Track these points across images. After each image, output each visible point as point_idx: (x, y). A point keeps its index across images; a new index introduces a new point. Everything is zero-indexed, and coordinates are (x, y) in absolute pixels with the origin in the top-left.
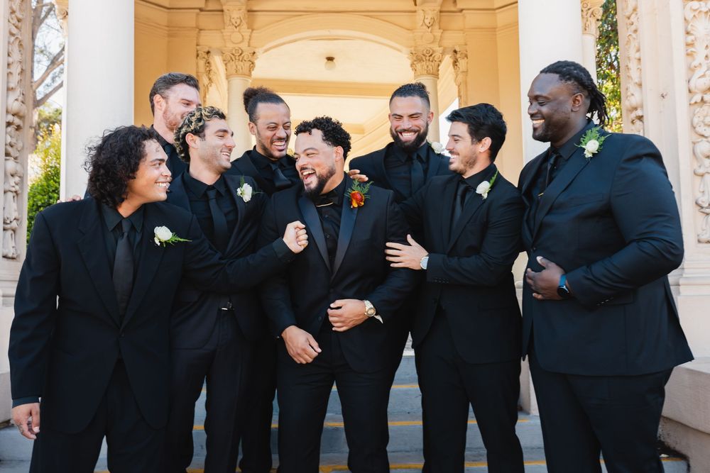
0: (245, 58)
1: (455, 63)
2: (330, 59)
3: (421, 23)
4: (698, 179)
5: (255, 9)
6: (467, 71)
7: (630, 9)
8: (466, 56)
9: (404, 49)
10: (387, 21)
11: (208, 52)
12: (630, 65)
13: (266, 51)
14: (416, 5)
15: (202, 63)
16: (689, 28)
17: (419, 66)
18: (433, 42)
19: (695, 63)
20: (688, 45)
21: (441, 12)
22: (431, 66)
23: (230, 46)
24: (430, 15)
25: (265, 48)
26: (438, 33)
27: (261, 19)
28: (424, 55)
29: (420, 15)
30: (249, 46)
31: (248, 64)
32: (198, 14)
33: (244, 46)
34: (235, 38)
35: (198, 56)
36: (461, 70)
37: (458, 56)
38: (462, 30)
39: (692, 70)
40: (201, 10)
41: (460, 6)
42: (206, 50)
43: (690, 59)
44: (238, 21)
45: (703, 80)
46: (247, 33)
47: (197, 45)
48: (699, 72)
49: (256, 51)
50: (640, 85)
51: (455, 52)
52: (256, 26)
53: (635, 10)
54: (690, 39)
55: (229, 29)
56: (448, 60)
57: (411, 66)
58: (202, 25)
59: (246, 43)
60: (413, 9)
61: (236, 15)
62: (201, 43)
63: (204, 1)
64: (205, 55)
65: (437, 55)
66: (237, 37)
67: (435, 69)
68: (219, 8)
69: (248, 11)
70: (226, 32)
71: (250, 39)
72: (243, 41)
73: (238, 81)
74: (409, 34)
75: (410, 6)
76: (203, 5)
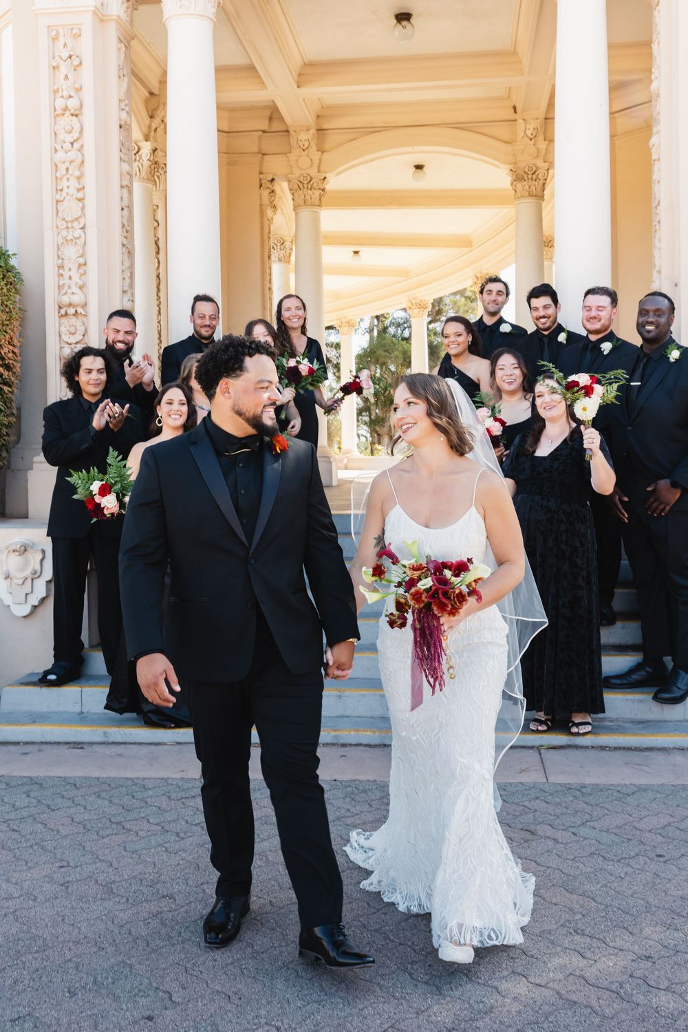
0: (315, 186)
2: (419, 167)
3: (523, 133)
5: (326, 127)
7: (657, 200)
9: (502, 166)
10: (481, 133)
11: (273, 180)
12: (656, 253)
13: (339, 174)
14: (515, 112)
15: (266, 193)
17: (520, 186)
18: (537, 157)
21: (546, 119)
22: (535, 186)
23: (297, 172)
24: (532, 125)
25: (337, 171)
26: (543, 145)
27: (332, 139)
28: (526, 173)
29: (521, 125)
30: (319, 172)
31: (318, 193)
32: (260, 137)
33: (313, 171)
35: (261, 186)
40: (264, 132)
42: (270, 178)
44: (307, 143)
46: (316, 156)
47: (260, 173)
49: (327, 175)
52: (327, 146)
55: (296, 152)
57: (512, 183)
58: (266, 149)
59: (315, 169)
60: (513, 118)
61: (303, 136)
62: (265, 170)
63: (267, 121)
64: (269, 184)
65: (541, 173)
66: (305, 162)
67: (539, 189)
68: (284, 128)
69: (318, 130)
70: (292, 157)
71: (320, 164)
72: (311, 166)
73: (305, 213)
74: (508, 148)
75: (509, 114)
76: (266, 127)
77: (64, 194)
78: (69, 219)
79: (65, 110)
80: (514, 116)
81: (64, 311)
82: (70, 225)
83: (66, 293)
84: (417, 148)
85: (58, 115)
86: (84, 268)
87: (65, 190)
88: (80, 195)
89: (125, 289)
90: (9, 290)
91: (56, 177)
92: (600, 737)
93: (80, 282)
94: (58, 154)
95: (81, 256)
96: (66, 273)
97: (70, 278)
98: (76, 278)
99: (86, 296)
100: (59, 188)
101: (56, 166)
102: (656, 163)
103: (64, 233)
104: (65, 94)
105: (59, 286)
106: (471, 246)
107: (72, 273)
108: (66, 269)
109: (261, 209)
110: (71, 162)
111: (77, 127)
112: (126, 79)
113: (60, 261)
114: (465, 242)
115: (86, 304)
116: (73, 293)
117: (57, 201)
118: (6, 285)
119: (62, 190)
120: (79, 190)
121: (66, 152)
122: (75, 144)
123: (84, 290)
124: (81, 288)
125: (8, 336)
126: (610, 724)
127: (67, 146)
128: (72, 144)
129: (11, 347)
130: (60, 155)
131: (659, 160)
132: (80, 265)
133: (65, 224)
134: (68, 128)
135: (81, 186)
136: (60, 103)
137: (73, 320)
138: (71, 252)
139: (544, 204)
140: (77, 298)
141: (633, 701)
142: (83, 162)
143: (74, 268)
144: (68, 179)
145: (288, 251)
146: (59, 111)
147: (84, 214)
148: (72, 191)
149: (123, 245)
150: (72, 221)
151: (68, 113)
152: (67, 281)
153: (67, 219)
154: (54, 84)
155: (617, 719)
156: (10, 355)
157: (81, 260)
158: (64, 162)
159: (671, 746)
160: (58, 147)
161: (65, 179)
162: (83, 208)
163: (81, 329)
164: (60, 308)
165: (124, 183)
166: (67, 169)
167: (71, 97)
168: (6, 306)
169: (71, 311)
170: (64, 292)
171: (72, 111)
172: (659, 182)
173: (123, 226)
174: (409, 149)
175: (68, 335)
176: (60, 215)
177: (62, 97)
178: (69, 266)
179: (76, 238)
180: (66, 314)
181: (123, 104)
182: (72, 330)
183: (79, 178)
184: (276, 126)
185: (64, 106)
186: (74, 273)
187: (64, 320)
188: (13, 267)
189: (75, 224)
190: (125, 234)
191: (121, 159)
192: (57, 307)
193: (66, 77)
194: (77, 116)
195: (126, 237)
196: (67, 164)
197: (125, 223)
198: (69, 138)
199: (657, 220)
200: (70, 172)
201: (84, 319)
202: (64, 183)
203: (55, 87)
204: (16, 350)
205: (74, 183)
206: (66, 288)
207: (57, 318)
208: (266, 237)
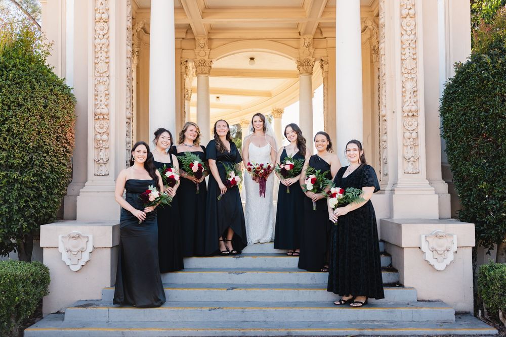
0: (207, 65)
1: (322, 65)
2: (252, 59)
3: (303, 44)
4: (405, 148)
5: (212, 38)
6: (328, 72)
7: (383, 74)
8: (328, 63)
9: (293, 59)
10: (284, 44)
11: (187, 61)
12: (383, 98)
14: (300, 35)
15: (183, 67)
16: (404, 85)
17: (301, 68)
18: (309, 55)
19: (406, 100)
20: (403, 92)
21: (314, 38)
22: (308, 68)
23: (198, 58)
24: (308, 41)
25: (218, 58)
26: (312, 50)
27: (215, 44)
28: (304, 62)
29: (302, 41)
30: (209, 58)
31: (208, 68)
32: (181, 41)
33: (206, 58)
34: (202, 54)
35: (181, 63)
36: (325, 70)
37: (323, 63)
38: (325, 49)
39: (404, 102)
40: (183, 39)
41: (324, 35)
42: (185, 60)
43: (404, 98)
44: (204, 45)
45: (408, 107)
46: (208, 51)
47: (181, 58)
48: (407, 104)
49: (213, 60)
50: (386, 106)
51: (322, 60)
52: (212, 47)
53: (385, 74)
54: (404, 89)
55: (198, 49)
56: (317, 64)
57: (298, 67)
58: (184, 47)
59: (207, 57)
60: (298, 37)
61: (202, 42)
62: (183, 57)
63: (185, 34)
64: (185, 63)
65: (311, 62)
66: (202, 53)
67: (310, 69)
68: (192, 37)
69: (209, 39)
70: (197, 51)
71: (209, 54)
72: (205, 55)
73: (202, 77)
74: (296, 51)
75: (297, 36)
76: (184, 37)
77: (99, 60)
78: (101, 72)
79: (100, 19)
80: (300, 37)
81: (97, 117)
82: (101, 75)
83: (98, 108)
84: (255, 49)
85: (97, 21)
86: (108, 96)
87: (100, 58)
88: (107, 60)
89: (128, 107)
90: (70, 106)
91: (95, 51)
92: (376, 331)
93: (106, 103)
94: (96, 40)
95: (107, 90)
96: (99, 98)
97: (101, 101)
98: (104, 101)
99: (109, 110)
100: (96, 57)
101: (95, 46)
102: (383, 57)
103: (99, 79)
104: (101, 11)
105: (95, 104)
106: (271, 96)
107: (102, 98)
108: (99, 96)
109: (181, 75)
110: (103, 44)
111: (106, 28)
112: (130, 6)
113: (96, 92)
114: (269, 94)
115: (109, 114)
116: (102, 108)
117: (95, 63)
118: (69, 103)
119: (98, 58)
120: (106, 58)
121: (101, 40)
122: (105, 36)
123: (108, 106)
124: (106, 106)
125: (70, 128)
126: (378, 323)
127: (101, 36)
128: (104, 36)
129: (71, 134)
130: (98, 41)
131: (384, 55)
132: (106, 95)
133: (99, 75)
134: (102, 28)
135: (108, 56)
136: (98, 16)
137: (102, 122)
138: (102, 88)
139: (312, 77)
140: (105, 111)
141: (388, 312)
142: (109, 45)
143: (103, 96)
144: (101, 53)
145: (189, 95)
146: (97, 20)
147: (109, 70)
148: (103, 58)
149: (127, 86)
150: (103, 73)
151: (102, 21)
152: (99, 102)
153: (100, 72)
154: (95, 7)
155: (380, 321)
156: (70, 138)
157: (107, 92)
158: (99, 44)
159: (410, 334)
160: (97, 37)
161: (99, 52)
162: (108, 67)
163: (106, 126)
164: (95, 115)
165: (128, 56)
166: (101, 47)
167: (103, 13)
168: (69, 113)
169: (101, 117)
170: (98, 107)
171: (104, 20)
172: (384, 65)
173: (127, 77)
174: (251, 50)
175: (99, 129)
176: (96, 69)
177: (99, 13)
178: (101, 95)
179: (105, 81)
180: (99, 118)
181: (129, 18)
182: (102, 126)
183: (106, 52)
184: (189, 36)
185: (100, 18)
186: (103, 99)
187: (98, 122)
188: (72, 94)
189: (104, 74)
190: (128, 81)
191: (127, 44)
192: (94, 115)
193: (102, 3)
194: (106, 22)
195: (128, 82)
196: (101, 45)
197: (128, 75)
198: (102, 33)
199: (384, 82)
200: (102, 49)
201: (108, 121)
202: (99, 55)
203: (96, 8)
204: (73, 136)
205: (104, 54)
206: (99, 105)
207: (94, 121)
208: (183, 87)
